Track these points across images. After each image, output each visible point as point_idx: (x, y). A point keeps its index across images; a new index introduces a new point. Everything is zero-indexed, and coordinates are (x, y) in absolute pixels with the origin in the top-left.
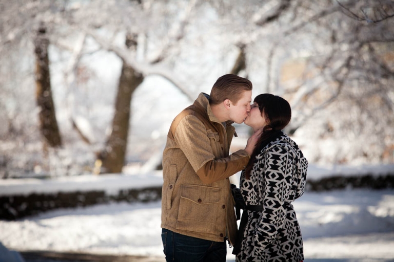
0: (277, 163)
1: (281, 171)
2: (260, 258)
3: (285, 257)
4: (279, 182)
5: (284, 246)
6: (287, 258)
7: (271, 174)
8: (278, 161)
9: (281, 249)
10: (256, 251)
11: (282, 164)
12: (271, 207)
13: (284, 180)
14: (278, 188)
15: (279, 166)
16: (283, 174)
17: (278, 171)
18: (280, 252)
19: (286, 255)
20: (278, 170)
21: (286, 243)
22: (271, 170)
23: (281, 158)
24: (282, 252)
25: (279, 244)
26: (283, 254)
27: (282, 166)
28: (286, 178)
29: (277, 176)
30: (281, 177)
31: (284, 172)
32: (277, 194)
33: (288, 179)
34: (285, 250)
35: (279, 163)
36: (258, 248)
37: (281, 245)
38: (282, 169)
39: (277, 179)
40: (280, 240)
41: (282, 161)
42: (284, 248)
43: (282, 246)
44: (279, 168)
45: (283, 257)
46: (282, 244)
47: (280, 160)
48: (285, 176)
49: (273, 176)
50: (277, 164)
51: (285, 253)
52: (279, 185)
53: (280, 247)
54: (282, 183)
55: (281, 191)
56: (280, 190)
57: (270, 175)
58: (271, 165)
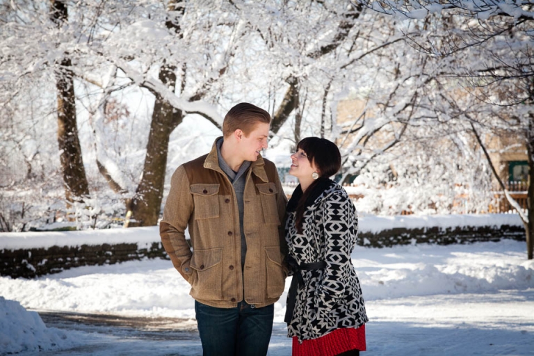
0: (338, 212)
1: (343, 222)
2: (327, 320)
4: (343, 234)
5: (351, 305)
7: (333, 225)
8: (338, 210)
10: (321, 313)
12: (337, 263)
13: (348, 231)
14: (344, 240)
15: (341, 216)
16: (346, 224)
17: (340, 222)
18: (348, 313)
20: (340, 220)
21: (353, 302)
22: (332, 222)
23: (341, 206)
25: (345, 304)
27: (344, 215)
29: (341, 227)
30: (344, 228)
31: (347, 222)
32: (343, 248)
33: (352, 229)
34: (353, 309)
35: (340, 212)
36: (323, 309)
37: (347, 304)
38: (344, 218)
39: (341, 231)
40: (346, 298)
41: (344, 210)
42: (351, 308)
43: (349, 306)
44: (341, 218)
47: (340, 209)
48: (349, 226)
49: (336, 227)
50: (338, 214)
51: (353, 313)
52: (344, 237)
53: (347, 307)
55: (346, 244)
56: (346, 242)
57: (331, 227)
58: (331, 216)
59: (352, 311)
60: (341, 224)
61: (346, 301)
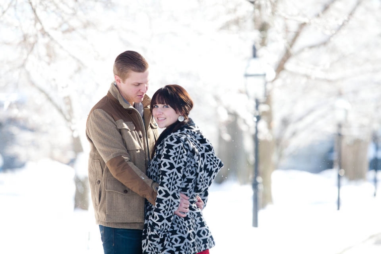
0: (170, 152)
1: (172, 161)
3: (174, 249)
4: (169, 171)
5: (174, 239)
6: (176, 251)
7: (163, 163)
8: (170, 150)
9: (170, 241)
11: (175, 154)
12: (160, 196)
13: (175, 170)
14: (168, 177)
15: (171, 156)
16: (174, 163)
17: (169, 161)
18: (169, 245)
19: (175, 247)
20: (170, 159)
21: (175, 237)
22: (163, 160)
23: (174, 148)
24: (171, 244)
25: (169, 237)
26: (172, 247)
27: (174, 156)
28: (176, 168)
29: (168, 166)
30: (172, 167)
31: (175, 162)
32: (166, 184)
33: (179, 169)
34: (175, 243)
35: (172, 153)
37: (171, 237)
38: (174, 158)
39: (168, 169)
41: (175, 151)
42: (173, 241)
43: (172, 239)
44: (171, 158)
45: (172, 249)
46: (172, 236)
48: (176, 166)
49: (165, 165)
50: (169, 154)
51: (174, 246)
53: (169, 240)
54: (173, 173)
55: (170, 181)
56: (170, 179)
57: (162, 165)
58: (164, 154)
59: (173, 244)
60: (170, 163)
61: (170, 234)
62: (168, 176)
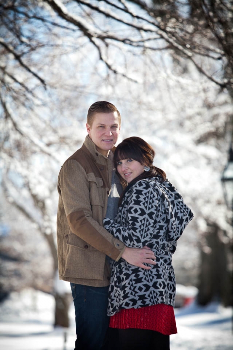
0: (140, 198)
1: (143, 207)
3: (137, 298)
4: (141, 218)
5: (137, 288)
6: (139, 300)
7: (134, 209)
8: (140, 196)
9: (134, 290)
11: (145, 199)
13: (146, 216)
14: (140, 224)
15: (141, 201)
16: (145, 209)
17: (140, 207)
18: (132, 294)
20: (140, 205)
21: (139, 285)
22: (134, 206)
23: (143, 193)
24: (134, 293)
25: (132, 285)
26: (135, 295)
27: (144, 201)
28: (148, 214)
29: (140, 212)
30: (143, 213)
31: (146, 207)
32: (139, 230)
33: (150, 215)
34: (138, 291)
35: (142, 198)
37: (134, 286)
38: (144, 204)
39: (139, 215)
40: (134, 280)
41: (145, 196)
42: (136, 290)
43: (135, 287)
44: (141, 204)
45: (135, 298)
46: (136, 285)
47: (142, 195)
48: (147, 212)
49: (136, 211)
53: (132, 288)
54: (144, 219)
56: (142, 226)
57: (132, 210)
58: (134, 200)
59: (136, 292)
60: (140, 209)
61: (134, 282)
62: (140, 222)
